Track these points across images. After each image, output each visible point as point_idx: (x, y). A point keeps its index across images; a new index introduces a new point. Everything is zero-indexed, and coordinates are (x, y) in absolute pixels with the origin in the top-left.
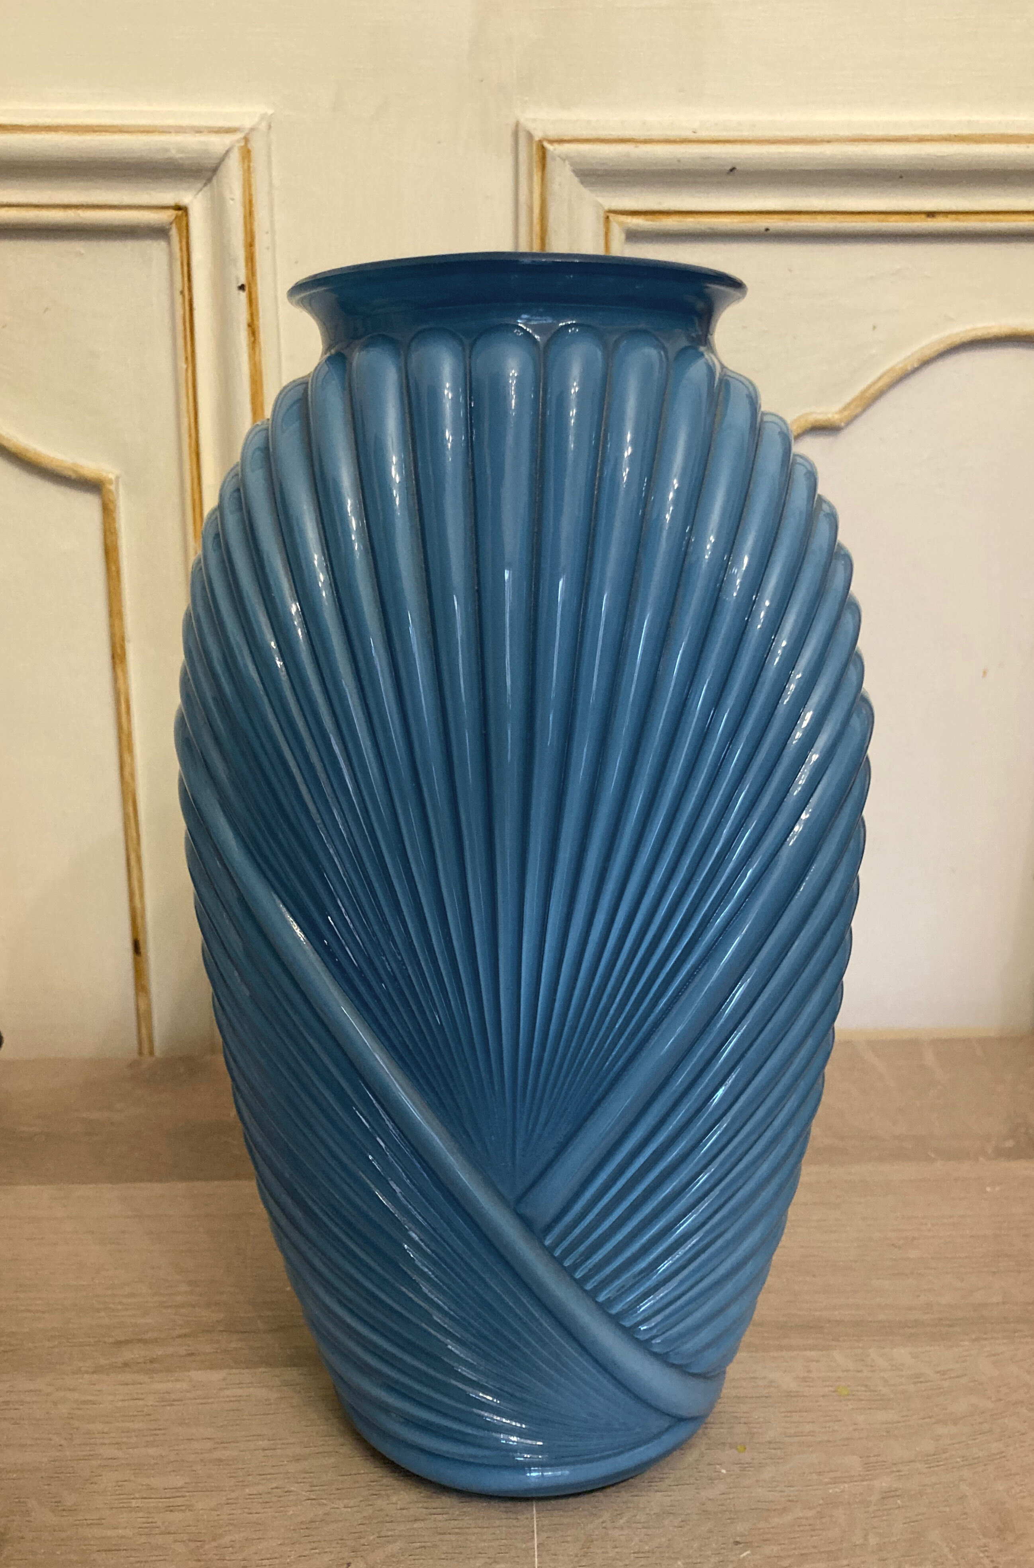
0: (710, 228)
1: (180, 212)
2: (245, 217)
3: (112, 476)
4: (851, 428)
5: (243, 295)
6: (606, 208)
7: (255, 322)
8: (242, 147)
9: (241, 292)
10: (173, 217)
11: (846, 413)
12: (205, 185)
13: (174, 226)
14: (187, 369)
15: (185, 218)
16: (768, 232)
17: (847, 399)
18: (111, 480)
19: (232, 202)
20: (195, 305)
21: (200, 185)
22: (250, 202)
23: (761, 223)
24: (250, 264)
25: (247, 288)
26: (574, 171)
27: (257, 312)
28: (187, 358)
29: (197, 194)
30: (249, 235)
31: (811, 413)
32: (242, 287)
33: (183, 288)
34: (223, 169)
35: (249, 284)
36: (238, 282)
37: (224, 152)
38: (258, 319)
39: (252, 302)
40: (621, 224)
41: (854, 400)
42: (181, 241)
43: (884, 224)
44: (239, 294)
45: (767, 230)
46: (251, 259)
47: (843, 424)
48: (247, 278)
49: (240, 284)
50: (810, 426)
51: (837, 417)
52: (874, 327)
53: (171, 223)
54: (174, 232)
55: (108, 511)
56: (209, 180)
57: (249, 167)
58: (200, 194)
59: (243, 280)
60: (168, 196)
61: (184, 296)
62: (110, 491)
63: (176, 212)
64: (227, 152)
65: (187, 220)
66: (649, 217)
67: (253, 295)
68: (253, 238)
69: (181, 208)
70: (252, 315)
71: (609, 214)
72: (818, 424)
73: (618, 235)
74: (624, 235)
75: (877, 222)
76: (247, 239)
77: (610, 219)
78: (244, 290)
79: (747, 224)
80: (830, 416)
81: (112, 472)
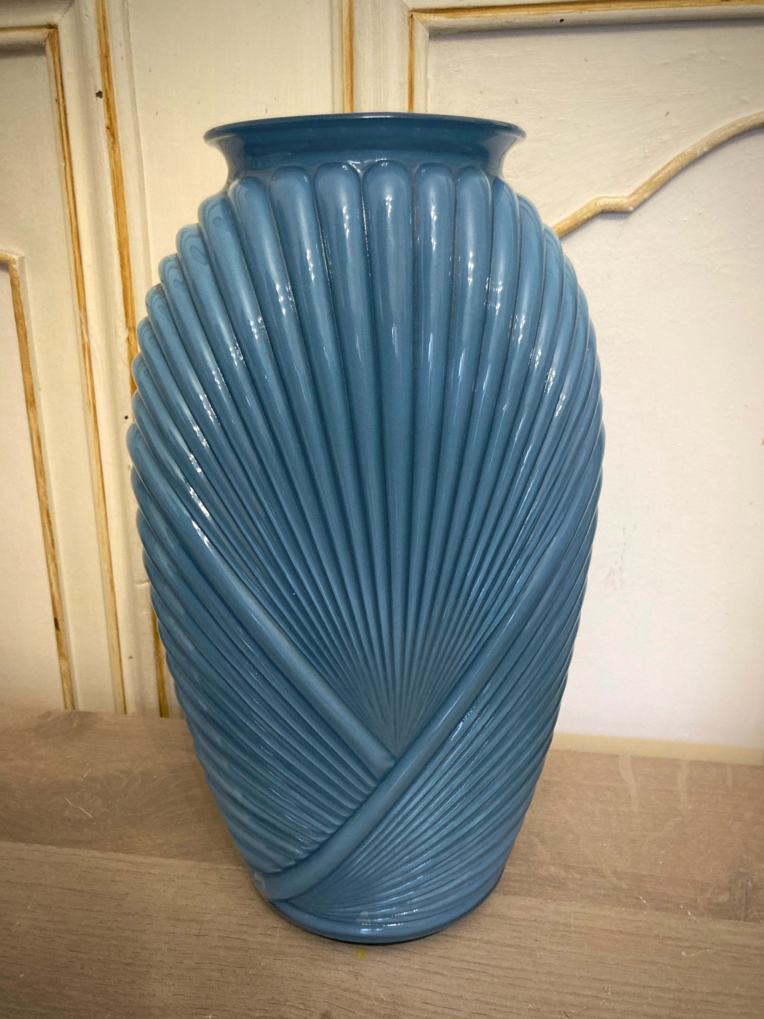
0: (506, 22)
1: (51, 31)
2: (99, 31)
3: (16, 257)
4: (641, 211)
5: (101, 102)
6: (411, 7)
7: (114, 125)
9: (99, 98)
10: (47, 35)
11: (635, 197)
12: (70, 6)
13: (47, 42)
14: (65, 166)
15: (56, 35)
16: (563, 22)
17: (638, 184)
18: (14, 259)
19: (86, 17)
20: (68, 112)
21: (66, 6)
22: (104, 18)
23: (555, 15)
24: (106, 74)
25: (104, 95)
27: (115, 116)
28: (65, 157)
29: (64, 13)
30: (104, 46)
31: (599, 199)
32: (99, 94)
33: (58, 97)
35: (106, 91)
36: (95, 90)
38: (116, 122)
39: (109, 107)
40: (424, 22)
41: (644, 184)
42: (53, 55)
43: (678, 9)
44: (97, 100)
45: (562, 20)
46: (106, 68)
47: (631, 209)
48: (104, 84)
49: (97, 92)
50: (600, 210)
51: (626, 201)
52: (668, 113)
53: (45, 41)
54: (48, 49)
55: (15, 286)
58: (67, 13)
59: (100, 88)
60: (42, 18)
62: (14, 269)
65: (58, 37)
66: (450, 14)
67: (111, 102)
68: (108, 50)
69: (52, 27)
70: (110, 119)
71: (413, 13)
72: (607, 207)
73: (421, 33)
74: (428, 35)
75: (670, 7)
76: (101, 50)
77: (414, 16)
78: (101, 97)
79: (542, 16)
80: (619, 200)
81: (17, 254)
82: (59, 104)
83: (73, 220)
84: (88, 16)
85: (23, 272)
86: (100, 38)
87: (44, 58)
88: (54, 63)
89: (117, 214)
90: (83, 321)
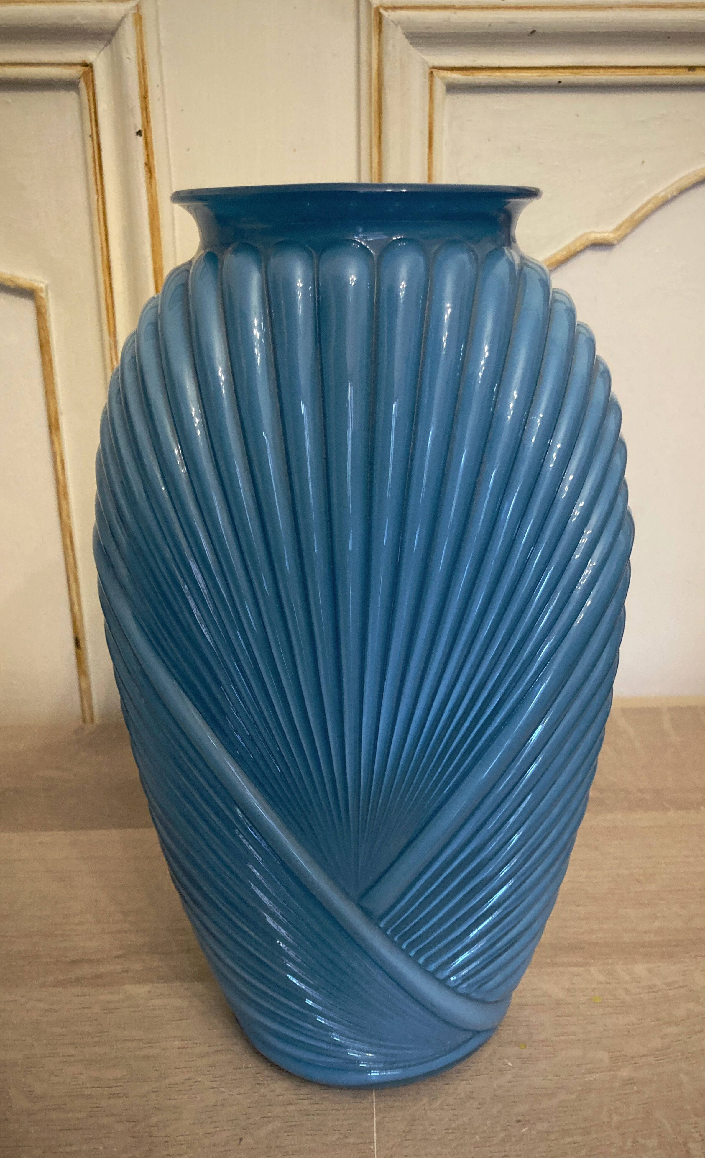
0: (514, 81)
1: (86, 69)
2: (139, 74)
3: (42, 286)
4: (623, 244)
5: (141, 139)
6: (431, 65)
7: (151, 161)
8: (135, 14)
9: (138, 137)
10: (81, 73)
11: (618, 233)
12: (106, 46)
13: (82, 80)
15: (91, 74)
16: (561, 84)
17: (619, 221)
18: (40, 288)
19: (128, 60)
20: (102, 147)
21: (102, 46)
22: (143, 60)
23: (554, 77)
24: (145, 113)
25: (143, 134)
26: (404, 34)
27: (153, 153)
28: (97, 191)
29: (100, 53)
30: (143, 88)
31: (590, 233)
32: (139, 133)
33: (92, 133)
34: (120, 31)
35: (145, 131)
36: (135, 129)
37: (120, 18)
38: (153, 158)
39: (148, 145)
40: (442, 78)
41: (624, 222)
42: (88, 93)
43: (654, 76)
44: (137, 138)
45: (560, 82)
46: (145, 109)
47: (616, 242)
48: (143, 125)
49: (137, 130)
50: (590, 243)
51: (611, 235)
52: (643, 162)
53: (79, 78)
54: (82, 85)
55: (41, 314)
56: (109, 41)
57: (141, 31)
58: (103, 52)
59: (140, 128)
60: (76, 55)
61: (93, 139)
62: (41, 297)
63: (84, 68)
64: (123, 18)
65: (93, 76)
66: (465, 72)
67: (149, 139)
68: (146, 91)
69: (87, 66)
70: (148, 156)
71: (434, 70)
72: (596, 241)
73: (440, 88)
74: (445, 88)
75: (648, 75)
76: (141, 92)
77: (434, 74)
78: (141, 135)
79: (542, 78)
80: (606, 235)
81: (42, 282)
83: (105, 249)
84: (129, 58)
85: (48, 299)
86: (140, 81)
87: (74, 94)
88: (89, 100)
89: (153, 245)
90: (113, 346)
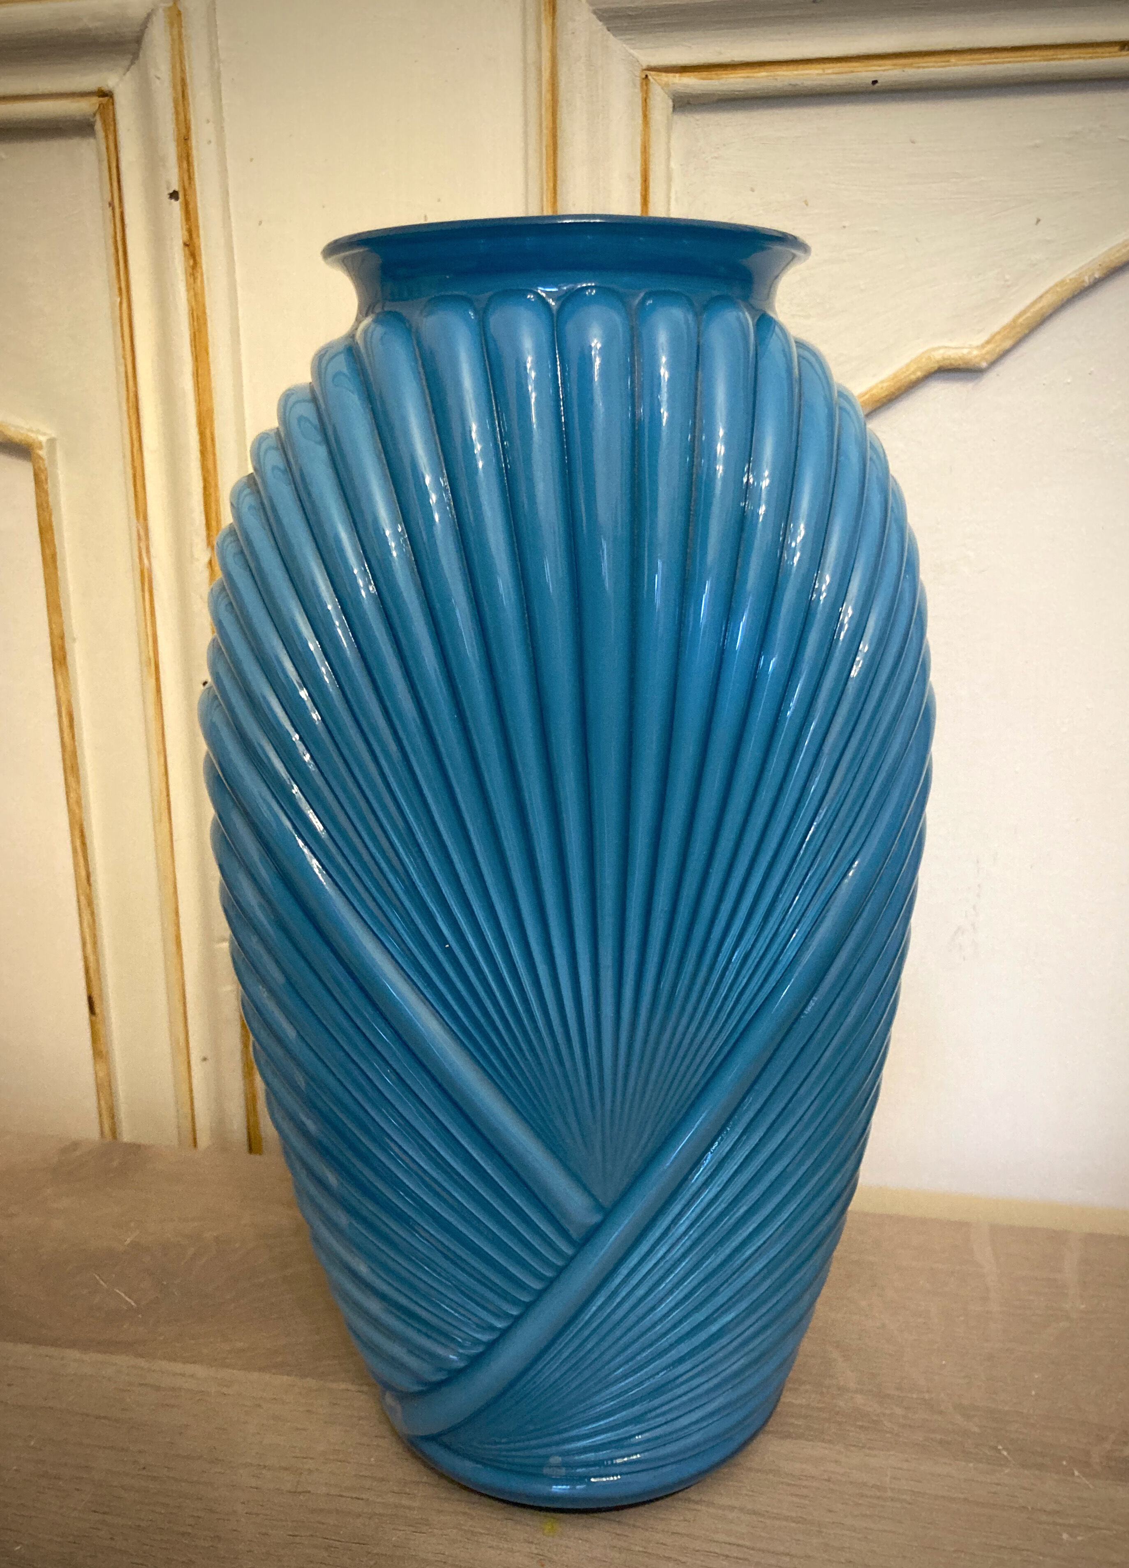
0: (790, 85)
1: (104, 100)
2: (176, 101)
3: (43, 439)
4: (999, 369)
5: (176, 206)
6: (644, 64)
7: (195, 240)
8: (170, 8)
9: (173, 201)
10: (97, 107)
11: (989, 347)
12: (132, 63)
13: (98, 118)
14: (121, 303)
15: (111, 107)
16: (877, 85)
17: (994, 327)
18: (40, 443)
19: (158, 82)
20: (126, 221)
21: (127, 63)
22: (183, 81)
23: (864, 74)
24: (185, 165)
25: (181, 195)
26: (595, 12)
27: (197, 227)
28: (120, 289)
29: (124, 74)
30: (182, 122)
31: (934, 349)
32: (174, 195)
33: (114, 199)
34: (147, 39)
35: (185, 190)
36: (168, 188)
37: (145, 15)
38: (198, 236)
39: (189, 214)
40: (665, 86)
41: (1004, 328)
42: (107, 137)
44: (170, 204)
45: (875, 82)
46: (186, 157)
47: (984, 365)
48: (182, 180)
49: (171, 191)
50: (936, 366)
51: (975, 352)
52: (1038, 221)
53: (95, 115)
54: (98, 126)
55: (40, 481)
56: (135, 56)
57: (180, 35)
58: (128, 75)
59: (175, 186)
60: (90, 80)
62: (40, 458)
63: (101, 99)
64: (149, 16)
65: (114, 109)
66: (704, 74)
67: (191, 206)
68: (188, 129)
69: (106, 94)
70: (190, 231)
71: (648, 73)
72: (947, 362)
73: (661, 103)
74: (671, 103)
75: (1040, 61)
76: (179, 130)
77: (650, 77)
78: (177, 199)
79: (845, 76)
80: (965, 351)
81: (44, 434)
82: (113, 209)
83: (131, 383)
84: (159, 78)
85: (53, 462)
86: (177, 113)
87: (92, 141)
88: (107, 148)
89: (196, 374)
90: (143, 534)
